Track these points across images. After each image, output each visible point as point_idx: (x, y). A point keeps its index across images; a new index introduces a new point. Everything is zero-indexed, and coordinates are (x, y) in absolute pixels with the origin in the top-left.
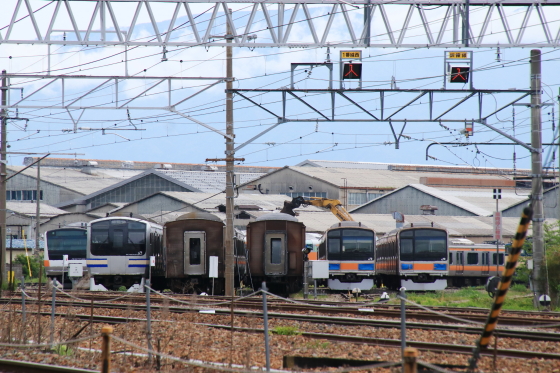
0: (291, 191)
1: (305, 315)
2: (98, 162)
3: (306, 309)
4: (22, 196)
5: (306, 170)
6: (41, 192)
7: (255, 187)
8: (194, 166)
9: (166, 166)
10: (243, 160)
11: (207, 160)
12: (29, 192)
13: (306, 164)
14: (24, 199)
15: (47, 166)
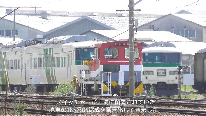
0: (173, 29)
1: (178, 109)
2: (52, 11)
3: (178, 105)
4: (5, 34)
5: (182, 16)
6: (17, 31)
7: (151, 27)
8: (112, 14)
9: (94, 14)
10: (140, 10)
11: (117, 11)
12: (10, 31)
13: (182, 12)
14: (7, 35)
15: (20, 14)
